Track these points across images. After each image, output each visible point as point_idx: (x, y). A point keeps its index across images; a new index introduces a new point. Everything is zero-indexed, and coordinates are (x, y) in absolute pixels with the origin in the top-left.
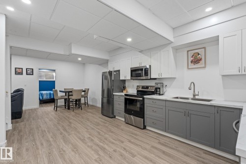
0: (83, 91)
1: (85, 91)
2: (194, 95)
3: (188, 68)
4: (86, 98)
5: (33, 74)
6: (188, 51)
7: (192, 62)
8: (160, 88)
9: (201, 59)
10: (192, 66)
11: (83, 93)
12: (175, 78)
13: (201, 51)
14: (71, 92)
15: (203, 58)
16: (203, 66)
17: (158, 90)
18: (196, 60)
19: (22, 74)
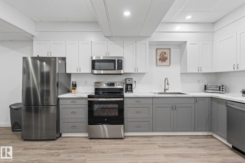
2: (165, 90)
3: (157, 65)
6: (157, 49)
7: (160, 59)
8: (131, 85)
9: (167, 58)
10: (159, 63)
12: (144, 73)
13: (167, 51)
15: (168, 57)
16: (169, 64)
17: (129, 87)
18: (163, 59)
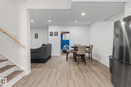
0: (87, 47)
1: (89, 47)
4: (90, 53)
5: (57, 35)
11: (87, 49)
14: (77, 47)
19: (53, 35)
